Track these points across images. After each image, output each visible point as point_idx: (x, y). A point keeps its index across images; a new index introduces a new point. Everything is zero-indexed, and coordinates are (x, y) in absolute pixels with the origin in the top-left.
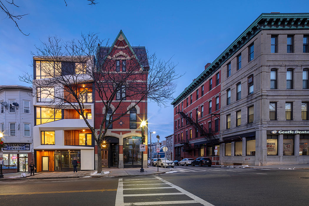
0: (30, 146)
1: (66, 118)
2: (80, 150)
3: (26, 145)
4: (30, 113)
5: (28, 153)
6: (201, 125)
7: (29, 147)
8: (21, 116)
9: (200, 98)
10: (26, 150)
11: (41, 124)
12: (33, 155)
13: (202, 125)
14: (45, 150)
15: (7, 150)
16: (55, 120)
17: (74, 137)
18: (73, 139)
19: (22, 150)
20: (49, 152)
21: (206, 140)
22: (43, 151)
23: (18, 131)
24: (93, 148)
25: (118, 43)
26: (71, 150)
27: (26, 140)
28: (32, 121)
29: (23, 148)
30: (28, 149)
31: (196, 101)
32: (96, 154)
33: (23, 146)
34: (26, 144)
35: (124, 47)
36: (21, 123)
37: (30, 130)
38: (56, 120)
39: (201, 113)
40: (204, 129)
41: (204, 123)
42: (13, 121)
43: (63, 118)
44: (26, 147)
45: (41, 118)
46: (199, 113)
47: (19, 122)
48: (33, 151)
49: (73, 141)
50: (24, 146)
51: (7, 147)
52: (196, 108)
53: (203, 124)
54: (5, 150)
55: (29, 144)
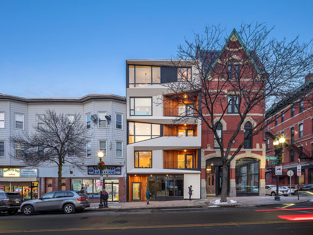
0: (121, 169)
1: (165, 136)
2: (183, 174)
3: (116, 168)
4: (122, 129)
5: (119, 179)
6: (299, 146)
7: (121, 171)
8: (113, 132)
9: (297, 115)
10: (117, 174)
11: (135, 142)
12: (126, 181)
13: (301, 147)
14: (137, 174)
15: (93, 174)
16: (151, 137)
17: (172, 159)
18: (172, 161)
19: (112, 174)
20: (141, 177)
21: (308, 164)
22: (135, 175)
23: (110, 151)
24: (200, 172)
25: (230, 44)
26: (170, 174)
27: (118, 161)
28: (125, 139)
29: (113, 173)
30: (119, 173)
31: (290, 119)
32: (202, 180)
33: (112, 169)
34: (116, 166)
35: (237, 50)
36: (113, 141)
37: (122, 149)
38: (153, 137)
39: (300, 132)
40: (304, 151)
41: (304, 144)
42: (103, 138)
43: (162, 135)
44: (116, 170)
45: (135, 135)
46: (296, 133)
47: (111, 139)
48: (126, 176)
49: (171, 164)
50: (114, 169)
51: (93, 171)
52: (291, 127)
53: (302, 145)
54: (90, 174)
55: (121, 166)
